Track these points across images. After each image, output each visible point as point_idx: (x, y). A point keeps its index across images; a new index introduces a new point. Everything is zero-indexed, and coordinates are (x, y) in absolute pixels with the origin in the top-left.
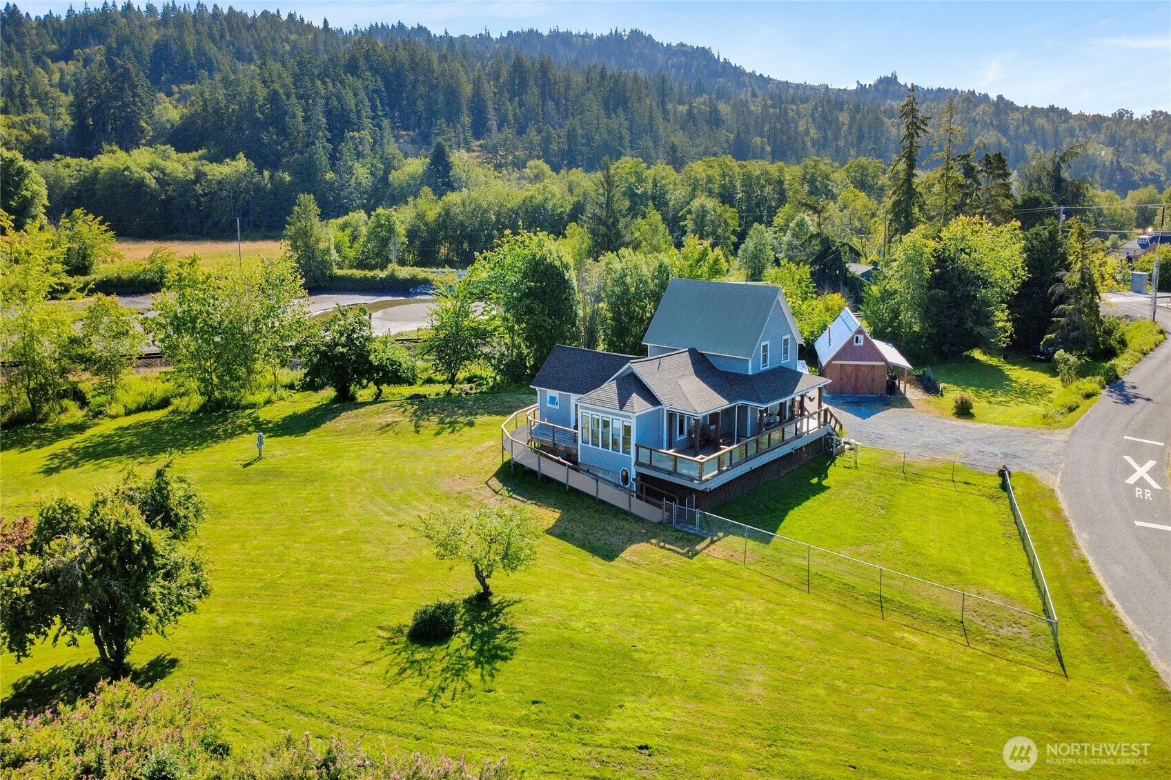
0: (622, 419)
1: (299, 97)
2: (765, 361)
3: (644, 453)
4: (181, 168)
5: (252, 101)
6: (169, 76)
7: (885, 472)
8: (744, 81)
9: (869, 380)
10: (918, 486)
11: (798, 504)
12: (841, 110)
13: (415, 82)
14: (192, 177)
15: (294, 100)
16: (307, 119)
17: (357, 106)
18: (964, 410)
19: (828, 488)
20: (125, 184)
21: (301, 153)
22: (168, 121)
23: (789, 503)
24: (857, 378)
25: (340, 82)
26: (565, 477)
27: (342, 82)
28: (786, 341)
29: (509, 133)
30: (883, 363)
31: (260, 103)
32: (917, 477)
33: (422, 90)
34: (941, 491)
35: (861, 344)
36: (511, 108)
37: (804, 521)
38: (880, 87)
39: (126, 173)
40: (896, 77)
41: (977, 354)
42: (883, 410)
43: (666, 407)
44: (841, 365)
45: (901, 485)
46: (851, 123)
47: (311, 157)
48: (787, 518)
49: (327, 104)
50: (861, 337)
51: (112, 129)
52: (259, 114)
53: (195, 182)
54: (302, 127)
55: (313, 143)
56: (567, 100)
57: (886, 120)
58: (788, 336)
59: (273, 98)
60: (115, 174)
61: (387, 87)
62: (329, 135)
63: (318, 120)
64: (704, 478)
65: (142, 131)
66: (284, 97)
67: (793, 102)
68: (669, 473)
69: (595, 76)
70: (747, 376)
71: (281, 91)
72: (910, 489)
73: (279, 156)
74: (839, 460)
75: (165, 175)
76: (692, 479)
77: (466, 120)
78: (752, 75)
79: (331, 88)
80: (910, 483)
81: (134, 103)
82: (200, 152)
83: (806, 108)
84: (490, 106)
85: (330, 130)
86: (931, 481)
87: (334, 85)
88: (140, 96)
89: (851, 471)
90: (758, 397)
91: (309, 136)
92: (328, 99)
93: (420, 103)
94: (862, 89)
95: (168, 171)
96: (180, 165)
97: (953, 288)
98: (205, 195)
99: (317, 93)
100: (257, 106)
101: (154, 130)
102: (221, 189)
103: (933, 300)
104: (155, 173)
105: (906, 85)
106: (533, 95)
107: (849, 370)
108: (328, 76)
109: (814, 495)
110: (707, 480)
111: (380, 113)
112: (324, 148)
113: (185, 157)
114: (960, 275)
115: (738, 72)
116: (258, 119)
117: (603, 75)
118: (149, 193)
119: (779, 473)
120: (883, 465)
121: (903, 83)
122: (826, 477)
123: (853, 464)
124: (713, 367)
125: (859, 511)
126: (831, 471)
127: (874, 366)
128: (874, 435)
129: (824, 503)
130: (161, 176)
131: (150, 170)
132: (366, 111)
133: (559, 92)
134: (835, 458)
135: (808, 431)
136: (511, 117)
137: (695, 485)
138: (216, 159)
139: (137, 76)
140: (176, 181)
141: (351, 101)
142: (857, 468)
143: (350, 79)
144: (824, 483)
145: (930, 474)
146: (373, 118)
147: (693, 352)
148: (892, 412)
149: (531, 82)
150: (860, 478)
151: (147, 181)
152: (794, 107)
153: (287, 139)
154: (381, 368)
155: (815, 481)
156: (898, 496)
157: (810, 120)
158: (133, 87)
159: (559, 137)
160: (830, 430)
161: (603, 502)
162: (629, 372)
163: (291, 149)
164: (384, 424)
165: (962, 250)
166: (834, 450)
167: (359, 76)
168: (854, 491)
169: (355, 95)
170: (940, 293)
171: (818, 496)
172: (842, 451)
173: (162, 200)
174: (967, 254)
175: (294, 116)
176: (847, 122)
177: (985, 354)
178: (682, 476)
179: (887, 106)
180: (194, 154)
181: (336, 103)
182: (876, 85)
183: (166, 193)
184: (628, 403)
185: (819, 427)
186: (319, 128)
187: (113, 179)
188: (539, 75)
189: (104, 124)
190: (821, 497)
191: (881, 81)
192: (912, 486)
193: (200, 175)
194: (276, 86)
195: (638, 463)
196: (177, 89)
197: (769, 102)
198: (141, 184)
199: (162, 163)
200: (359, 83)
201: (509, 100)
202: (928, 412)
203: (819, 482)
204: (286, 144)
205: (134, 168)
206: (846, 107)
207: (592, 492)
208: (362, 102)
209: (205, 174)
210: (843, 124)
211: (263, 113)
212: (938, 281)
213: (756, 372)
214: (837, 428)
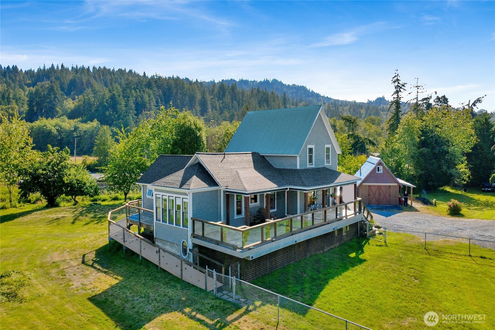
0: (182, 196)
1: (124, 97)
2: (311, 161)
3: (198, 225)
4: (69, 125)
5: (103, 98)
6: (75, 92)
7: (410, 249)
8: (320, 99)
9: (387, 195)
10: (441, 260)
11: (338, 274)
12: (362, 108)
13: (177, 93)
14: (73, 129)
15: (121, 97)
16: (126, 106)
17: (149, 101)
18: (455, 212)
19: (365, 260)
20: (43, 132)
21: (123, 119)
22: (69, 108)
23: (329, 273)
24: (380, 194)
25: (143, 91)
26: (139, 248)
27: (144, 91)
28: (328, 149)
29: (216, 113)
30: (396, 184)
31: (107, 99)
32: (438, 252)
33: (179, 96)
34: (463, 264)
35: (381, 172)
36: (218, 104)
37: (343, 290)
38: (378, 101)
39: (44, 127)
40: (384, 98)
41: (448, 189)
42: (399, 213)
43: (222, 188)
44: (369, 186)
45: (427, 258)
46: (366, 113)
47: (126, 121)
48: (327, 287)
49: (136, 100)
50: (381, 168)
51: (45, 111)
52: (105, 103)
53: (73, 131)
54: (124, 109)
55: (128, 116)
56: (243, 101)
57: (381, 112)
58: (329, 146)
59: (113, 97)
60: (40, 128)
61: (164, 95)
62: (136, 112)
63: (131, 106)
64: (244, 247)
65: (57, 112)
66: (117, 97)
67: (341, 106)
68: (217, 243)
69: (255, 92)
70: (296, 171)
71: (116, 94)
72: (435, 262)
73: (113, 121)
74: (371, 241)
75: (61, 128)
76: (235, 248)
77: (198, 108)
78: (323, 97)
79: (138, 93)
80: (434, 258)
81: (55, 101)
82: (79, 119)
83: (347, 108)
84: (209, 103)
85: (136, 110)
86: (451, 255)
87: (140, 92)
88: (57, 98)
89: (382, 248)
90: (303, 182)
91: (127, 112)
92: (136, 98)
93: (178, 101)
94: (370, 102)
95: (62, 127)
96: (68, 124)
97: (433, 148)
98: (78, 137)
99: (132, 96)
100: (105, 100)
101: (63, 111)
102: (85, 135)
103: (422, 155)
104: (57, 127)
105: (388, 101)
106: (228, 99)
107: (374, 189)
108: (138, 89)
109: (353, 266)
110: (249, 249)
111: (160, 105)
112: (133, 117)
113: (72, 121)
114: (436, 140)
115: (318, 95)
116: (105, 105)
117: (258, 91)
118: (52, 136)
119: (323, 249)
120: (407, 244)
121: (387, 100)
122: (363, 252)
123: (383, 243)
124: (270, 165)
125: (395, 281)
126: (366, 248)
127: (390, 186)
128: (395, 226)
129: (362, 273)
130: (60, 129)
131: (55, 126)
132: (153, 103)
133: (239, 98)
134: (368, 239)
135: (346, 216)
136: (218, 108)
137: (237, 254)
138: (85, 122)
139: (57, 89)
140: (66, 131)
141: (146, 98)
142: (387, 246)
143: (147, 90)
144: (361, 256)
145: (448, 250)
146: (157, 106)
147: (254, 154)
148: (405, 213)
149: (227, 93)
150: (391, 253)
151: (53, 131)
152: (342, 108)
153: (116, 114)
154: (70, 185)
155: (353, 255)
156: (426, 267)
157: (348, 112)
158: (55, 94)
159: (238, 115)
160: (364, 219)
161: (165, 271)
162: (197, 162)
163: (118, 118)
164: (55, 218)
165: (436, 126)
166: (368, 233)
167: (151, 89)
168: (387, 264)
169: (149, 96)
170: (425, 150)
171: (356, 267)
172: (373, 235)
173: (59, 139)
174: (440, 128)
175: (120, 104)
176: (364, 113)
177: (452, 189)
178: (227, 245)
179: (382, 107)
180: (76, 120)
181: (140, 99)
182: (376, 101)
183: (61, 136)
184: (188, 183)
185: (355, 214)
186: (131, 109)
187: (39, 130)
188: (231, 91)
189: (41, 109)
190: (359, 268)
191: (378, 99)
192: (436, 260)
193: (76, 129)
194: (115, 92)
195: (194, 236)
196: (77, 97)
197: (331, 106)
198: (50, 132)
199: (61, 123)
200: (151, 92)
201: (217, 101)
202: (430, 214)
203: (357, 257)
204: (116, 116)
205: (48, 125)
206: (363, 107)
207: (155, 261)
208: (152, 99)
209: (79, 128)
210: (362, 114)
211: (107, 103)
212: (423, 144)
213: (303, 168)
214: (369, 219)
